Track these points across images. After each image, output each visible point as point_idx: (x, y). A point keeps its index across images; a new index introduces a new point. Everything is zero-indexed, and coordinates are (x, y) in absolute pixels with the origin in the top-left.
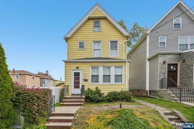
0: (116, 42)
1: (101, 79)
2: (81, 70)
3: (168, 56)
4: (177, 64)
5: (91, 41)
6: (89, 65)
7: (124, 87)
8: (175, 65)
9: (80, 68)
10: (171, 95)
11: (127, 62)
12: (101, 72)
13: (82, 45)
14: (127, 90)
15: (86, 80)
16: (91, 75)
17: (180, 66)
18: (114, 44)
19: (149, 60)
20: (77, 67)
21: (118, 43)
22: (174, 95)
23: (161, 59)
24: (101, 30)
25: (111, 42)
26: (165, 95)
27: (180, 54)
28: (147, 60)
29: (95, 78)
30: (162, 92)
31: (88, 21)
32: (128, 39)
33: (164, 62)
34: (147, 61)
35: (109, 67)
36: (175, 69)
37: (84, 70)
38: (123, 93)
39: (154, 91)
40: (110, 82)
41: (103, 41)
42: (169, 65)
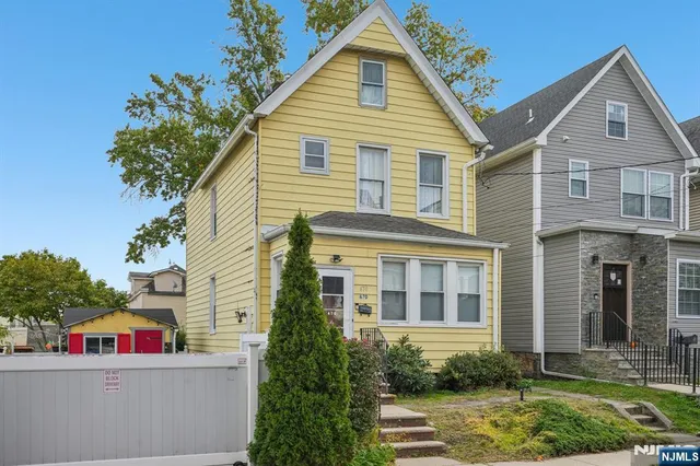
0: (440, 158)
1: (414, 305)
2: (347, 268)
3: (604, 240)
4: (626, 266)
5: (352, 144)
6: (375, 251)
7: (484, 337)
8: (621, 269)
9: (345, 261)
10: (620, 366)
11: (496, 251)
12: (416, 281)
13: (315, 156)
14: (497, 349)
15: (364, 310)
16: (380, 289)
17: (634, 274)
18: (431, 166)
19: (543, 239)
20: (336, 258)
21: (446, 165)
22: (628, 366)
23: (585, 247)
24: (387, 104)
25: (424, 157)
26: (601, 365)
27: (632, 236)
28: (535, 239)
29: (395, 302)
30: (590, 357)
31: (343, 59)
32: (477, 154)
33: (595, 259)
34: (535, 244)
35: (441, 265)
36: (619, 282)
37: (359, 271)
38: (487, 360)
39: (565, 356)
40: (442, 319)
41: (394, 149)
42: (608, 268)
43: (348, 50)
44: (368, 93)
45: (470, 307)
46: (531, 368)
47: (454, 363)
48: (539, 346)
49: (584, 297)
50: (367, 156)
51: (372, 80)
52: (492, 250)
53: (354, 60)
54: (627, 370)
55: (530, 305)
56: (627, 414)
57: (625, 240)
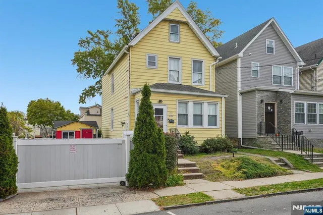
0: (201, 62)
1: (191, 119)
2: (165, 105)
3: (266, 94)
4: (274, 104)
5: (166, 57)
6: (175, 98)
7: (218, 132)
8: (272, 105)
9: (164, 102)
10: (272, 143)
11: (223, 98)
12: (191, 110)
13: (152, 62)
14: (224, 137)
15: (171, 121)
16: (178, 113)
17: (277, 107)
18: (197, 65)
19: (242, 94)
20: (160, 101)
21: (203, 64)
22: (275, 143)
23: (258, 97)
24: (180, 41)
25: (195, 62)
26: (265, 143)
27: (277, 92)
28: (238, 93)
29: (183, 118)
30: (261, 140)
32: (215, 60)
33: (262, 101)
34: (238, 95)
35: (201, 104)
36: (272, 110)
37: (169, 106)
38: (220, 141)
39: (250, 139)
40: (202, 125)
41: (184, 59)
42: (267, 105)
43: (165, 20)
44: (173, 37)
45: (213, 120)
46: (237, 144)
47: (207, 142)
48: (240, 136)
49: (258, 116)
50: (172, 62)
51: (174, 32)
52: (222, 97)
53: (167, 24)
54: (275, 145)
55: (237, 120)
56: (275, 162)
57: (274, 93)
